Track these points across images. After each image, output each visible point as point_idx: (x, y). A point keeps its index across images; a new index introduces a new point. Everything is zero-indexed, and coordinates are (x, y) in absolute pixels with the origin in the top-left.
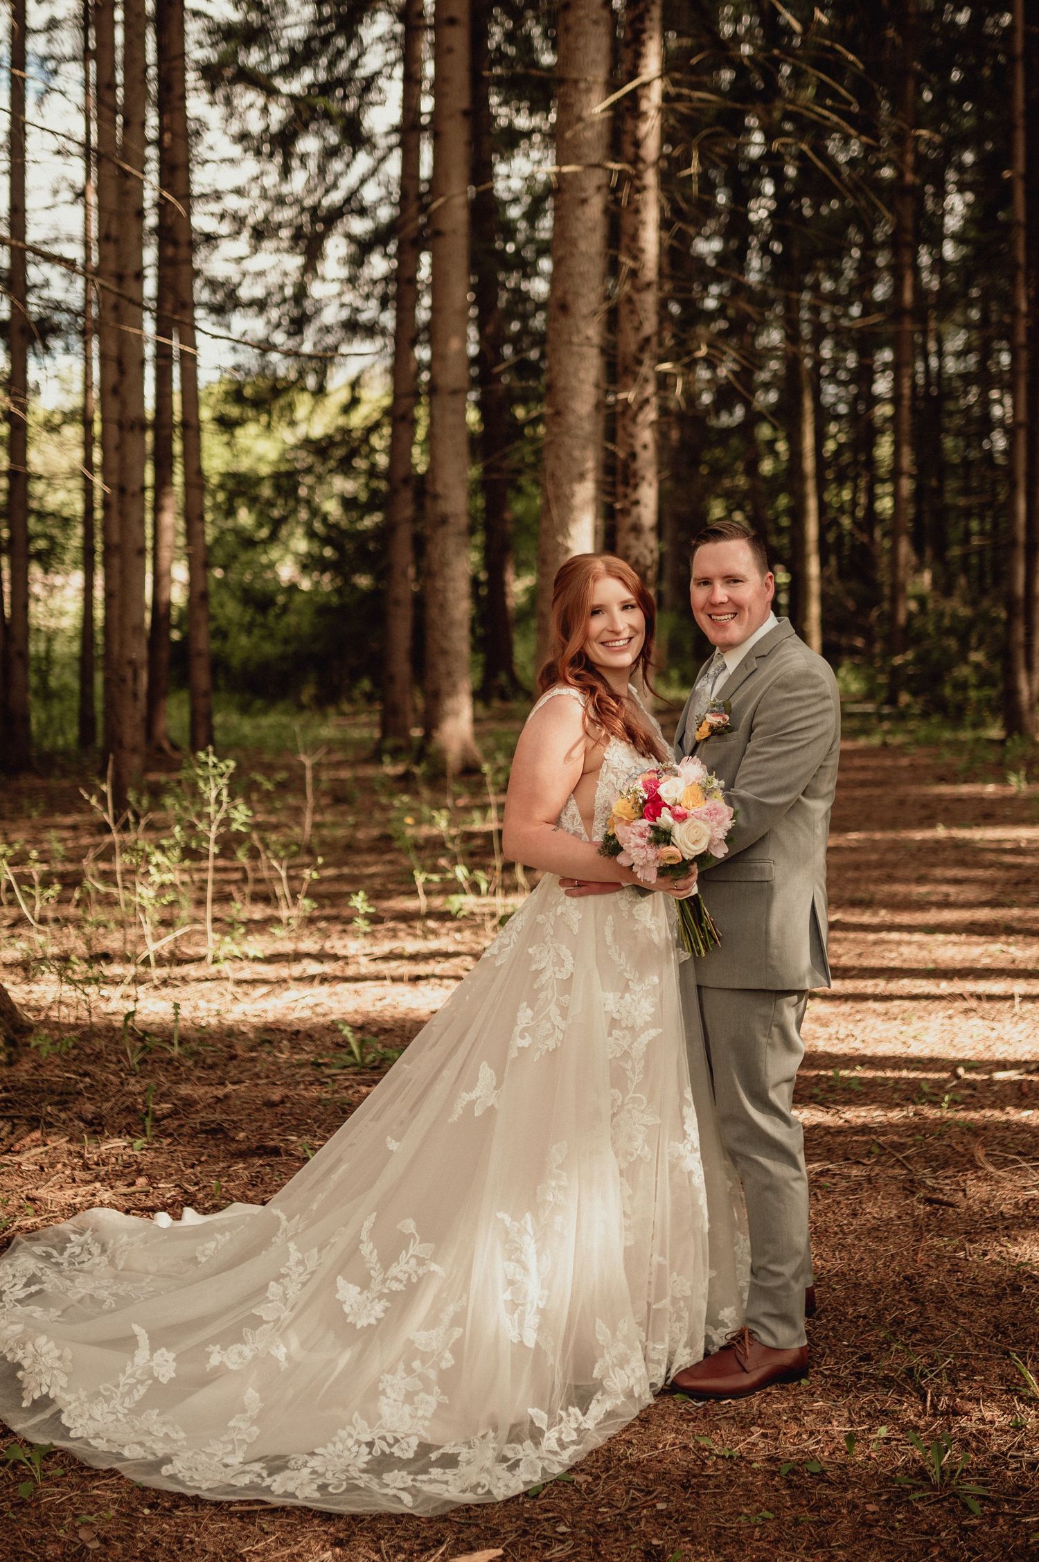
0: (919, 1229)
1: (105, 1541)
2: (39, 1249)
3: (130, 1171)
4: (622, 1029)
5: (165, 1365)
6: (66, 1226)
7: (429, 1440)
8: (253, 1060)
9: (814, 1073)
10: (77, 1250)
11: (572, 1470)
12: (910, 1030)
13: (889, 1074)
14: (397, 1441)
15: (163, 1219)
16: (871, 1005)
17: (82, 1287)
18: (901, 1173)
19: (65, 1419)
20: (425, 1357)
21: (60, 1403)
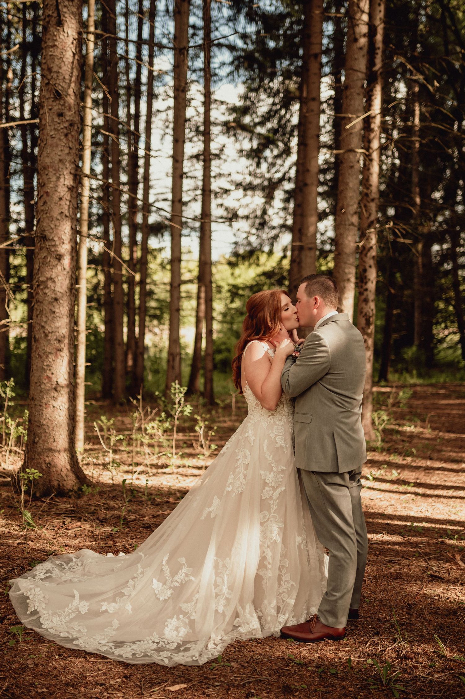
0: (422, 585)
2: (58, 562)
4: (269, 487)
5: (84, 607)
6: (73, 554)
10: (73, 564)
17: (68, 576)
18: (424, 564)
19: (41, 620)
20: (184, 613)
21: (41, 614)
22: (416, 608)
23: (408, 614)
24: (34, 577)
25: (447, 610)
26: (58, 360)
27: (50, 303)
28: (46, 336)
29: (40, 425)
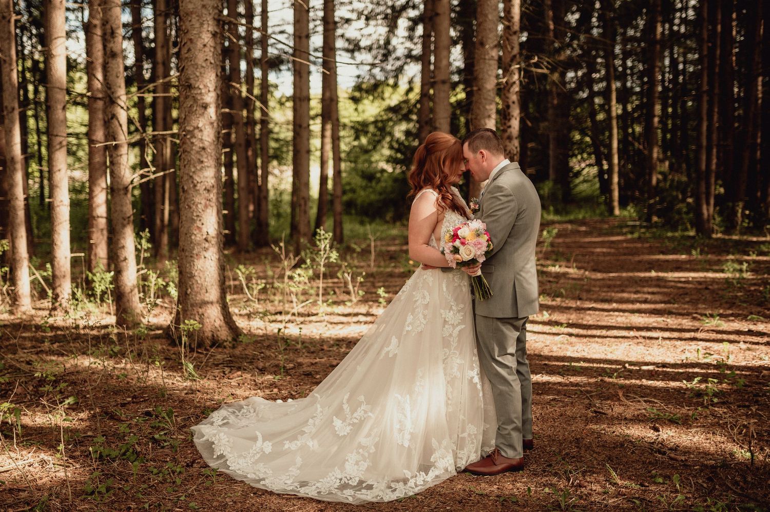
0: (587, 421)
1: (235, 502)
2: (230, 410)
3: (273, 385)
4: (448, 325)
5: (268, 447)
6: (242, 402)
7: (363, 479)
8: (330, 351)
9: (562, 364)
10: (245, 411)
11: (418, 494)
12: (610, 350)
13: (595, 365)
14: (351, 478)
15: (279, 401)
16: (597, 339)
17: (244, 422)
18: (587, 401)
19: (228, 463)
20: (363, 447)
21: (227, 457)
22: (584, 442)
23: (578, 447)
24: (212, 424)
25: (615, 443)
26: (208, 210)
27: (198, 152)
28: (195, 186)
29: (192, 276)
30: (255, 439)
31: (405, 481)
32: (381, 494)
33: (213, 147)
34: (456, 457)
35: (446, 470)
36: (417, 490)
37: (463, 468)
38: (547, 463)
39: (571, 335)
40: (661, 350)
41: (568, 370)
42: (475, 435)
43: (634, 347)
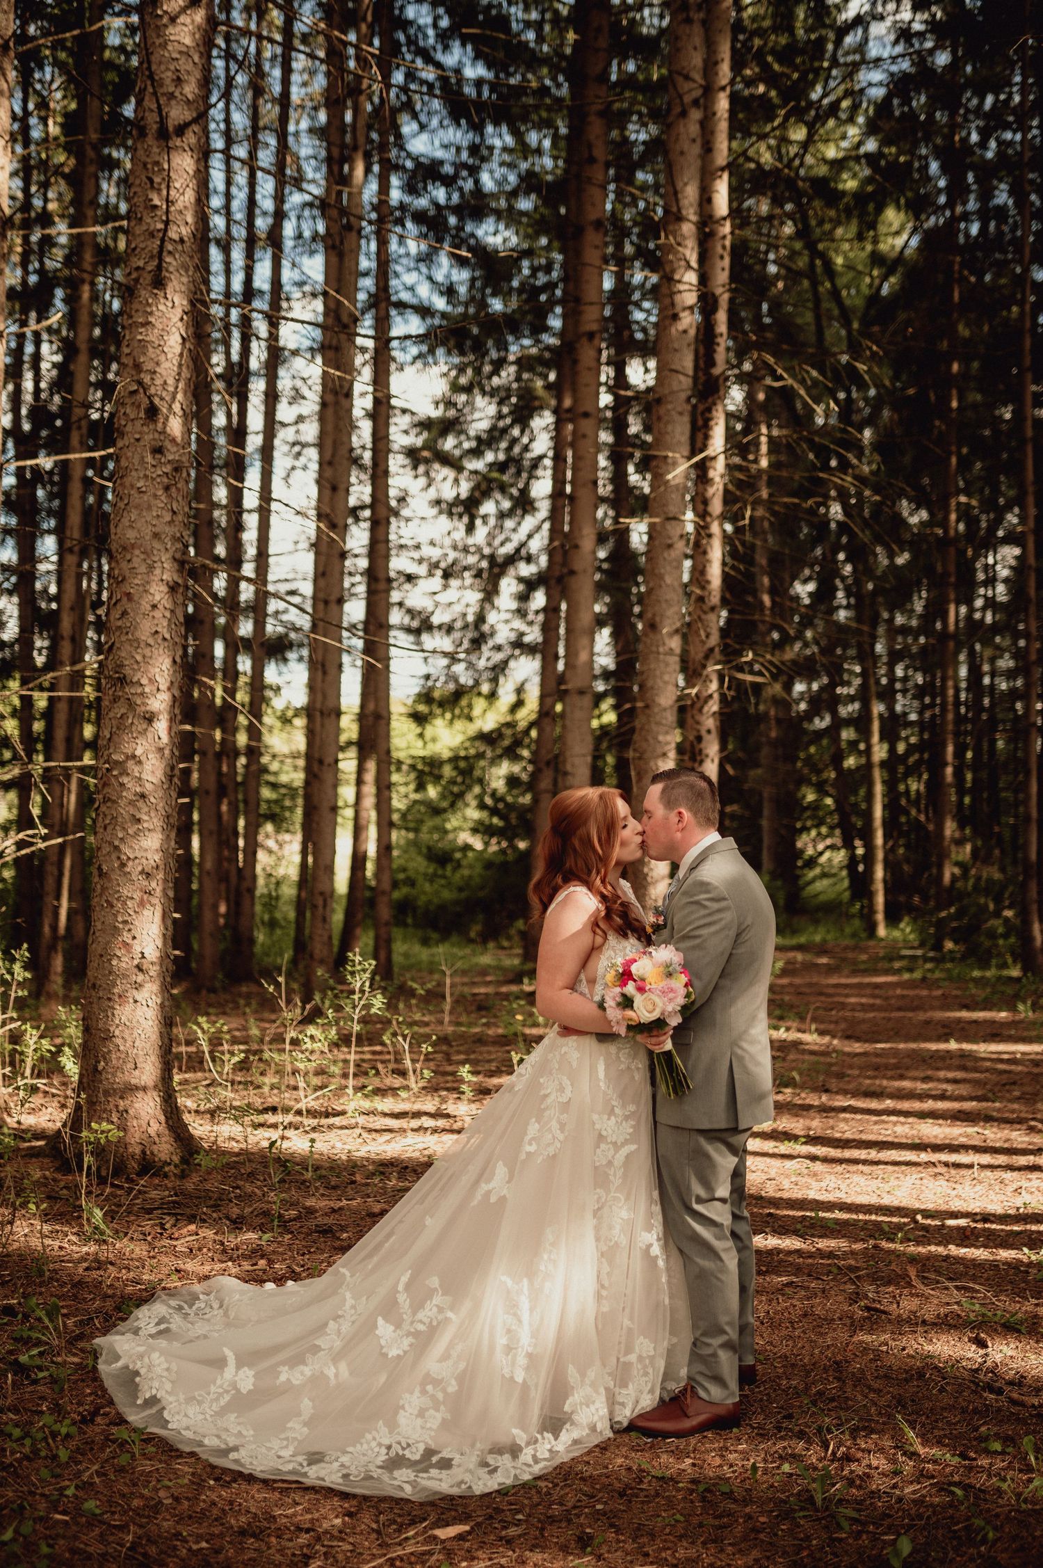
0: (854, 1327)
1: (177, 1500)
2: (174, 1303)
3: (256, 1253)
4: (607, 1143)
5: (246, 1380)
7: (432, 1447)
8: (367, 1185)
9: (800, 1214)
10: (203, 1305)
12: (886, 1188)
13: (861, 1217)
14: (408, 1446)
15: (270, 1286)
16: (860, 1167)
17: (200, 1328)
18: (850, 1288)
19: (166, 1414)
20: (437, 1382)
21: (164, 1403)
22: (850, 1370)
23: (839, 1379)
24: (136, 1332)
25: (906, 1372)
26: (146, 912)
27: (131, 803)
28: (123, 865)
29: (109, 1037)
30: (220, 1363)
31: (515, 1451)
32: (467, 1478)
33: (160, 793)
34: (612, 1402)
35: (593, 1428)
36: (537, 1469)
37: (625, 1424)
38: (784, 1413)
39: (813, 1158)
40: (978, 1188)
41: (812, 1226)
42: (652, 1358)
43: (930, 1183)
